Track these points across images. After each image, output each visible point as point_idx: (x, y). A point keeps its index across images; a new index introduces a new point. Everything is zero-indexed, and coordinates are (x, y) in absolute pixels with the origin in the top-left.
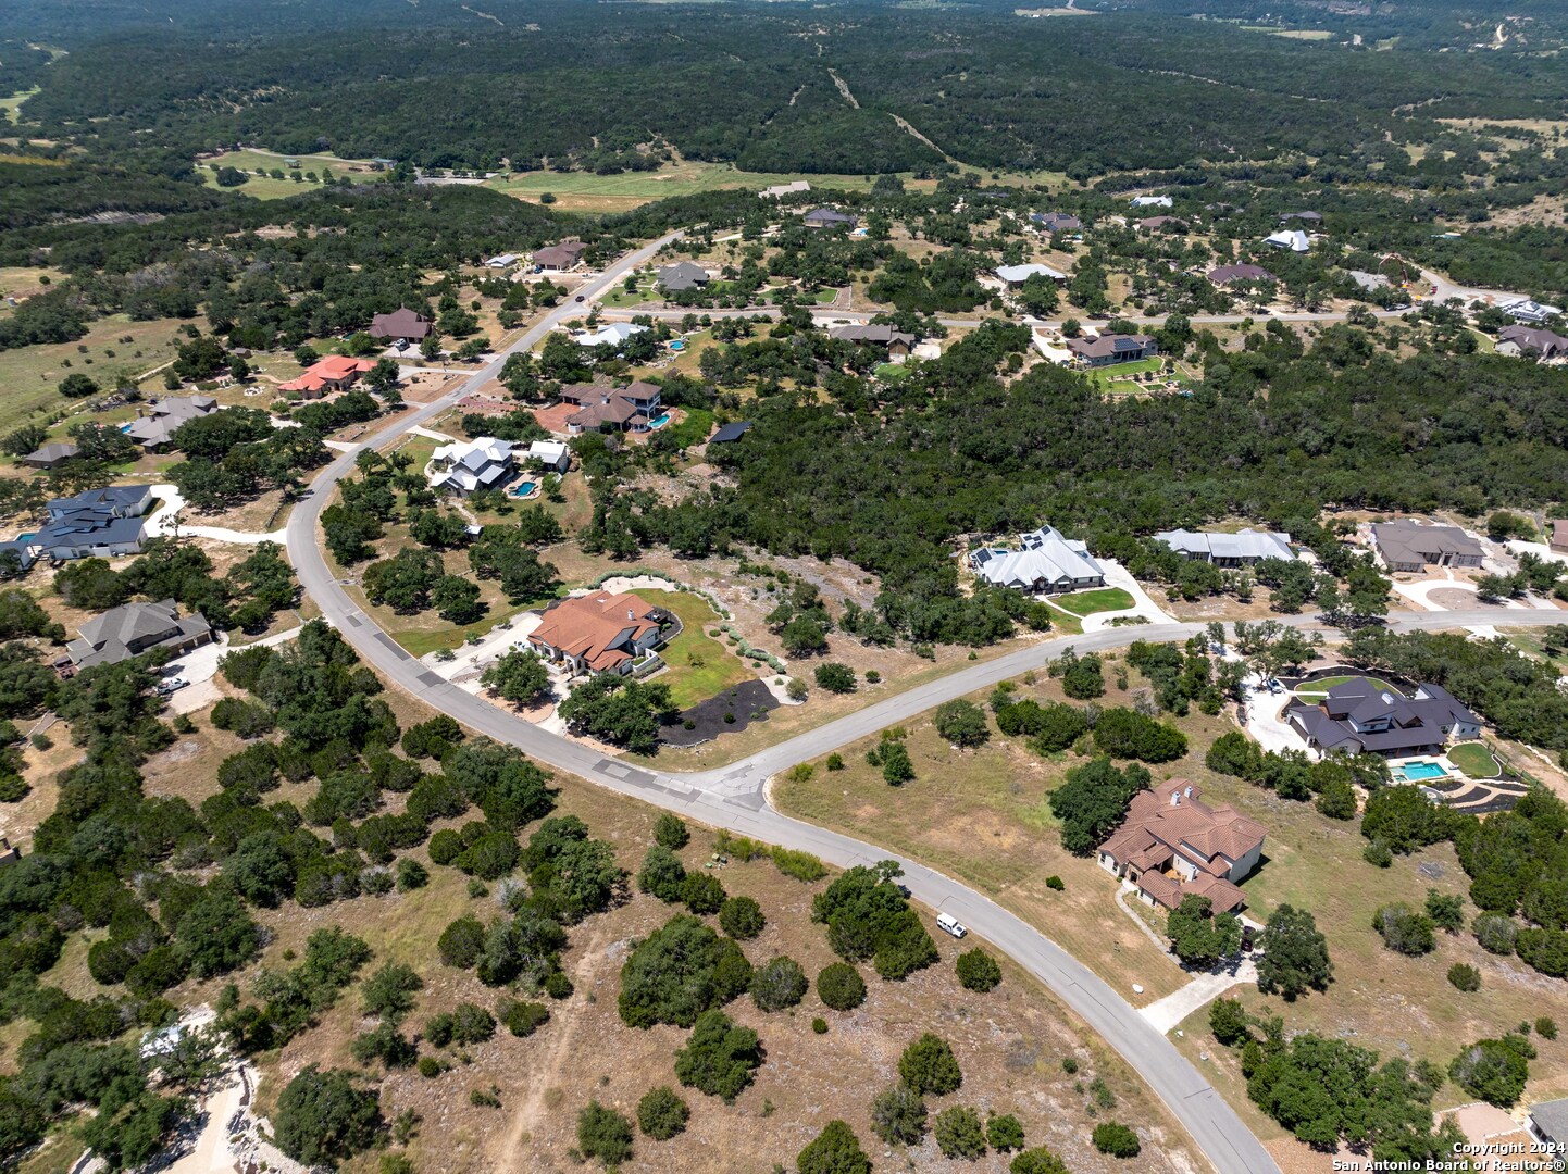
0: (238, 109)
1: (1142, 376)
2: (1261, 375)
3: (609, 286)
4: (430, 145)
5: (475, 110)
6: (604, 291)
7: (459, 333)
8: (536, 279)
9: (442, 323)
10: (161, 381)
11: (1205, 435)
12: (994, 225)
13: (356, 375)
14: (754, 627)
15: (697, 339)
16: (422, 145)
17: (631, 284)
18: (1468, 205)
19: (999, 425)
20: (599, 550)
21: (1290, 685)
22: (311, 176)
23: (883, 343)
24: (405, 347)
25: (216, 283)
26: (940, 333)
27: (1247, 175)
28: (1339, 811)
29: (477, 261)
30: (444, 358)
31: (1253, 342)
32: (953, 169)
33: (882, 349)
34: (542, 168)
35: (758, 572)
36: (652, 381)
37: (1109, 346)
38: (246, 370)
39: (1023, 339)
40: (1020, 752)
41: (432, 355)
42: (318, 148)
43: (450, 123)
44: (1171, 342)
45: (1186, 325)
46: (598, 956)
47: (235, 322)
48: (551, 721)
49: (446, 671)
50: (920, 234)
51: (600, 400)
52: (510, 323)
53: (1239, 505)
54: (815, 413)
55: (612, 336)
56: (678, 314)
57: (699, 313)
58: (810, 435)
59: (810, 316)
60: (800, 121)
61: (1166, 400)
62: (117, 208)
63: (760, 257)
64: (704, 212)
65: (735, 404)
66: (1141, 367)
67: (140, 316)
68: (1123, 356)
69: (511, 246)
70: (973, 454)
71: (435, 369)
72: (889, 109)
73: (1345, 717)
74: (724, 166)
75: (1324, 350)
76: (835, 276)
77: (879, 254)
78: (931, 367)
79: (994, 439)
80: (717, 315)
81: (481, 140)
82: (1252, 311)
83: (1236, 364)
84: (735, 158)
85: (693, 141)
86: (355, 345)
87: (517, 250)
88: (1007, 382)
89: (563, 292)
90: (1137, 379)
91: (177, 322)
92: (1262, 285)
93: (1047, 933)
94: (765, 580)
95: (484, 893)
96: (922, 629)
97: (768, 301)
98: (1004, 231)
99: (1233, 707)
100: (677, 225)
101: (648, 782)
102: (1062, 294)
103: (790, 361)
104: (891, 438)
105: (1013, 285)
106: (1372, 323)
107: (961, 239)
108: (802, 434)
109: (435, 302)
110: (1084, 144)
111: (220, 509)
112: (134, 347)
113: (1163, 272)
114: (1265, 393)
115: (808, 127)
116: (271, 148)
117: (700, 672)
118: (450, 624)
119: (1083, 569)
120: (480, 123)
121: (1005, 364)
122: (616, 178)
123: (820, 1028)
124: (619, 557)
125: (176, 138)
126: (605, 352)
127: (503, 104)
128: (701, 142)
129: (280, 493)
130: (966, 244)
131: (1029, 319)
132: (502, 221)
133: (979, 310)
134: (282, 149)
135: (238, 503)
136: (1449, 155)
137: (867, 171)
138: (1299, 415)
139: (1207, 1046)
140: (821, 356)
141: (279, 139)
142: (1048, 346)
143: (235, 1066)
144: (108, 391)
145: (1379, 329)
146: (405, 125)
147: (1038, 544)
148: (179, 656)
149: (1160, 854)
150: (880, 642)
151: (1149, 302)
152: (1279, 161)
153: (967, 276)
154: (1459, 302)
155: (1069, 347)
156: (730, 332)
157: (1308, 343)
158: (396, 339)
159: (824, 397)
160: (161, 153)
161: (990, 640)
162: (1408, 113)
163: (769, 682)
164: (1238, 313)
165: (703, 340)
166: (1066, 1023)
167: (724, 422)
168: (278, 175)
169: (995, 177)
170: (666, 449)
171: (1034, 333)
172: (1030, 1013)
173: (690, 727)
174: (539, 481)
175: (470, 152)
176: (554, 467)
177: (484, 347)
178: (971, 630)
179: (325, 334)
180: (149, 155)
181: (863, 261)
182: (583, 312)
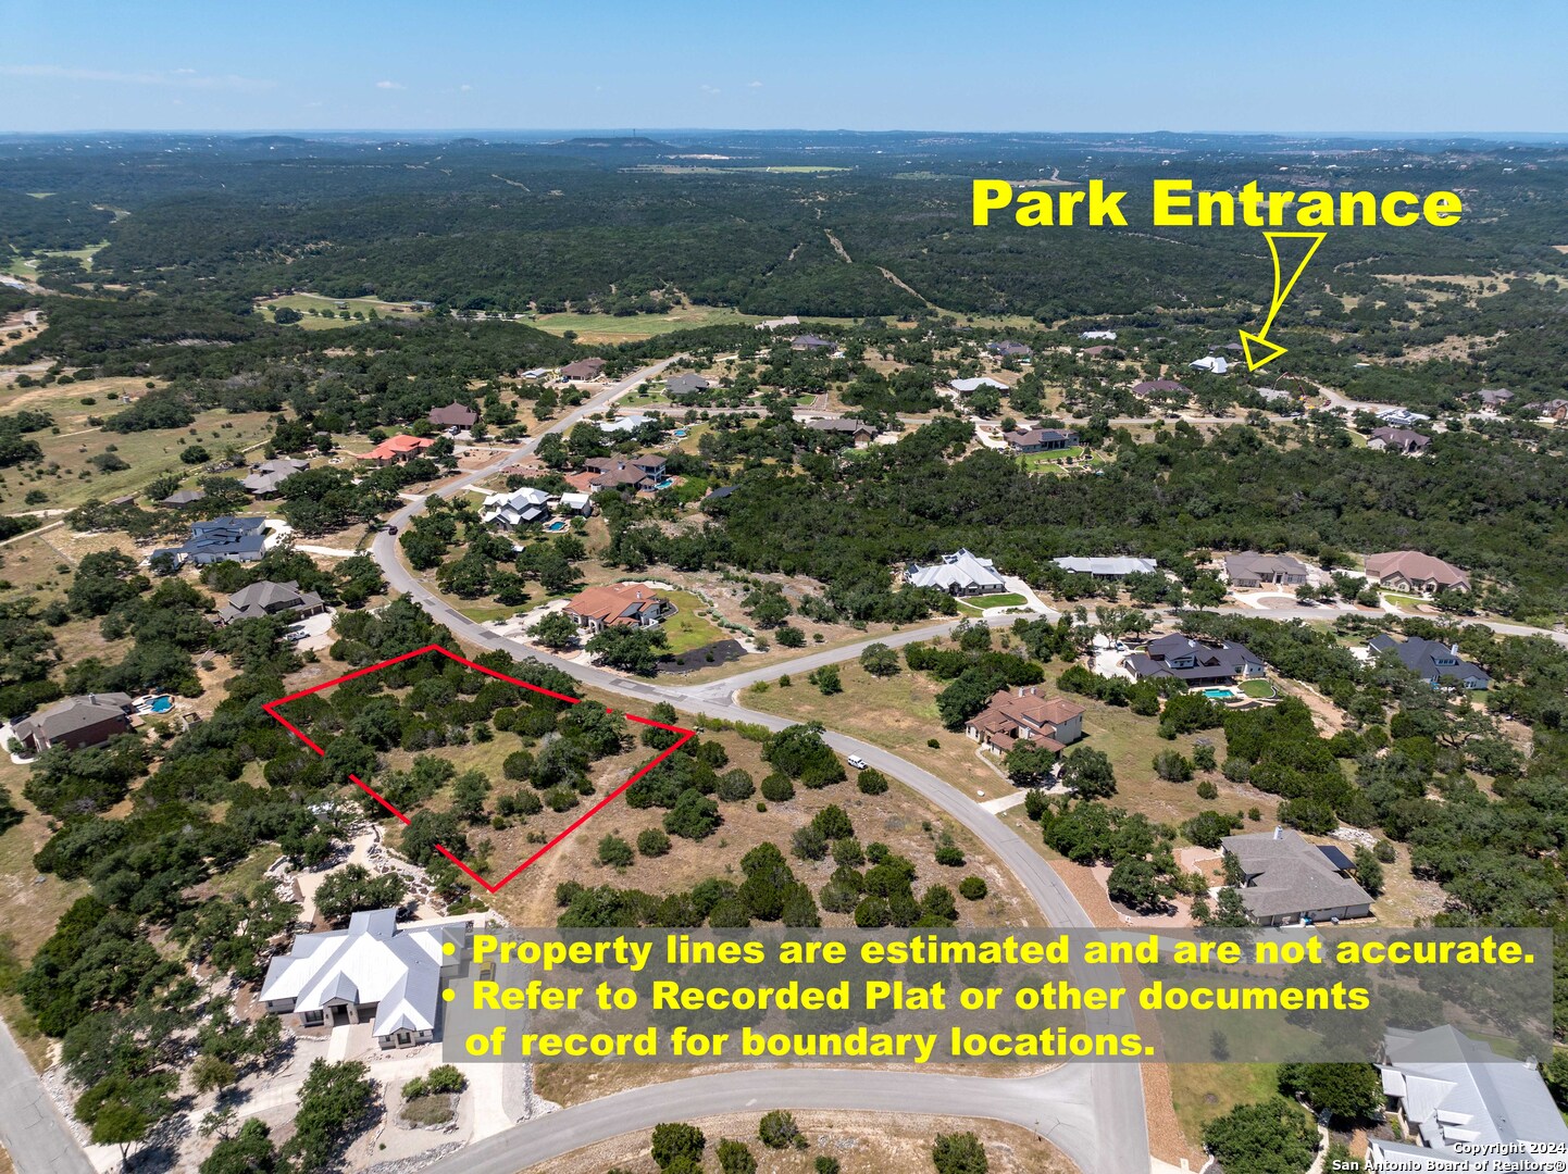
0: (290, 260)
1: (1064, 460)
2: (1164, 461)
3: (626, 391)
4: (465, 290)
5: (505, 261)
6: (621, 394)
7: (501, 422)
8: (562, 386)
9: (488, 415)
10: (261, 453)
11: (1110, 503)
12: (956, 351)
13: (419, 450)
14: (732, 612)
15: (697, 429)
16: (458, 290)
17: (643, 390)
18: (1386, 343)
19: (940, 491)
20: (615, 565)
21: (1132, 647)
22: (358, 315)
23: (850, 433)
24: (457, 432)
25: (295, 389)
26: (898, 427)
27: (1197, 320)
28: (1146, 711)
29: (513, 373)
30: (489, 440)
31: (1162, 437)
32: (931, 313)
33: (848, 438)
34: (563, 310)
35: (737, 580)
36: (660, 455)
37: (1038, 438)
38: (330, 445)
39: (970, 432)
40: (922, 679)
41: (480, 437)
42: (363, 293)
43: (483, 272)
44: (1090, 438)
45: (1106, 423)
46: (613, 776)
47: (317, 413)
48: (580, 660)
49: (500, 631)
50: (890, 356)
51: (616, 469)
52: (543, 415)
53: (1124, 545)
54: (790, 481)
55: (627, 424)
56: (682, 412)
57: (700, 411)
58: (786, 495)
59: (791, 414)
60: (797, 273)
61: (1081, 477)
62: (196, 336)
63: (753, 372)
64: (706, 342)
65: (727, 475)
66: (1063, 454)
67: (236, 410)
68: (1049, 445)
69: (542, 364)
70: (916, 511)
71: (482, 447)
72: (878, 263)
73: (1162, 658)
74: (728, 310)
75: (1220, 443)
76: (813, 386)
77: (853, 370)
78: (887, 449)
79: (935, 501)
80: (713, 412)
81: (510, 286)
82: (1166, 415)
83: (1142, 453)
84: (738, 303)
85: (701, 289)
86: (417, 429)
87: (547, 367)
88: (951, 462)
89: (587, 395)
90: (1060, 463)
91: (266, 415)
92: (1176, 395)
93: (924, 768)
94: (741, 585)
95: (533, 745)
96: (858, 609)
97: (757, 403)
98: (963, 355)
99: (1086, 658)
100: (683, 350)
101: (650, 690)
102: (1005, 402)
103: (773, 444)
104: (851, 499)
105: (964, 394)
106: (1265, 425)
107: (924, 360)
108: (779, 495)
109: (481, 401)
110: (1050, 293)
111: (319, 535)
112: (234, 431)
113: (1096, 386)
114: (1166, 475)
115: (804, 278)
116: (322, 293)
117: (690, 635)
118: (502, 606)
119: (989, 579)
120: (510, 273)
121: (951, 450)
122: (632, 319)
123: (762, 809)
124: (631, 569)
125: (237, 284)
126: (621, 437)
127: (531, 256)
128: (708, 290)
129: (366, 526)
130: (928, 364)
131: (975, 419)
132: (532, 347)
133: (934, 412)
134: (332, 293)
135: (333, 532)
136: (1380, 304)
137: (856, 314)
138: (1192, 489)
139: (1023, 821)
140: (799, 442)
141: (330, 284)
142: (988, 436)
143: (369, 824)
144: (218, 460)
145: (1272, 430)
146: (442, 274)
147: (955, 560)
148: (300, 619)
149: (1010, 726)
150: (827, 620)
151: (1079, 408)
152: (1227, 308)
153: (926, 385)
154: (1344, 410)
155: (1005, 438)
156: (724, 424)
157: (1208, 438)
158: (449, 426)
159: (798, 469)
160: (225, 295)
161: (910, 619)
162: (1349, 270)
163: (742, 641)
164: (1153, 417)
165: (701, 428)
166: (928, 809)
167: (715, 487)
168: (329, 314)
169: (970, 320)
170: (669, 503)
171: (977, 428)
172: (905, 805)
173: (681, 663)
174: (568, 522)
175: (500, 297)
176: (579, 512)
177: (522, 432)
178: (895, 612)
179: (391, 423)
180: (212, 297)
181: (838, 375)
182: (604, 409)
